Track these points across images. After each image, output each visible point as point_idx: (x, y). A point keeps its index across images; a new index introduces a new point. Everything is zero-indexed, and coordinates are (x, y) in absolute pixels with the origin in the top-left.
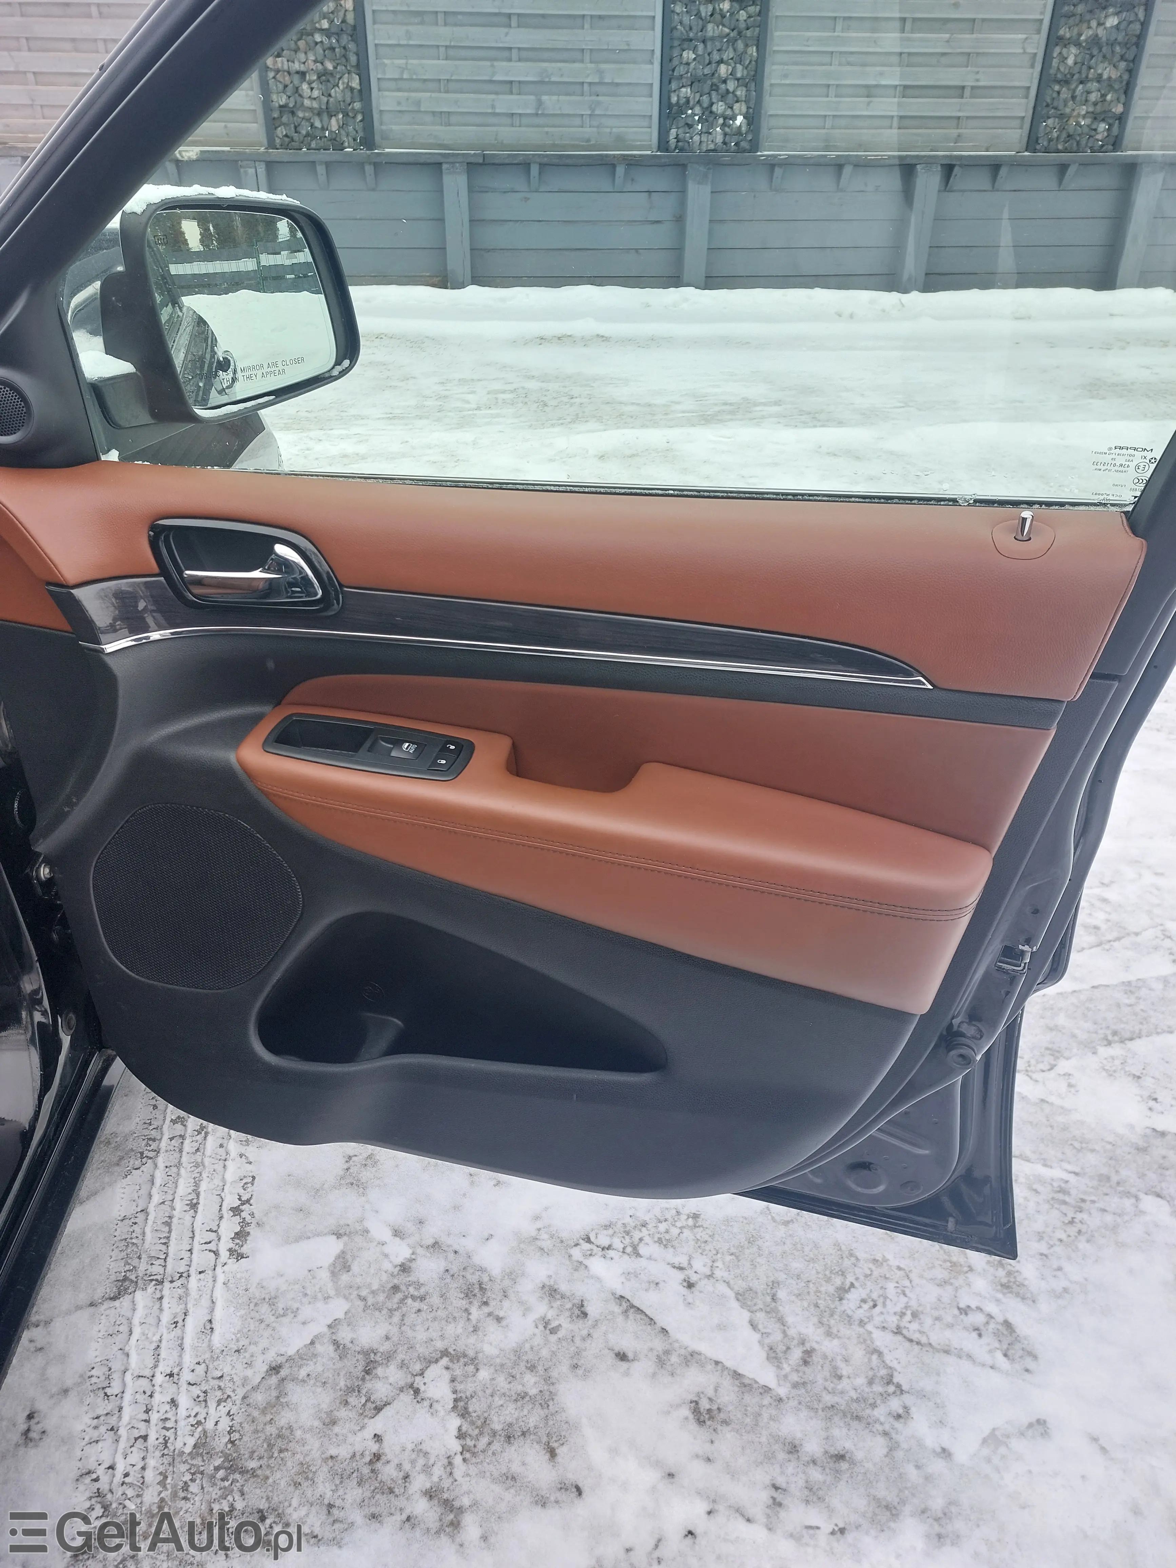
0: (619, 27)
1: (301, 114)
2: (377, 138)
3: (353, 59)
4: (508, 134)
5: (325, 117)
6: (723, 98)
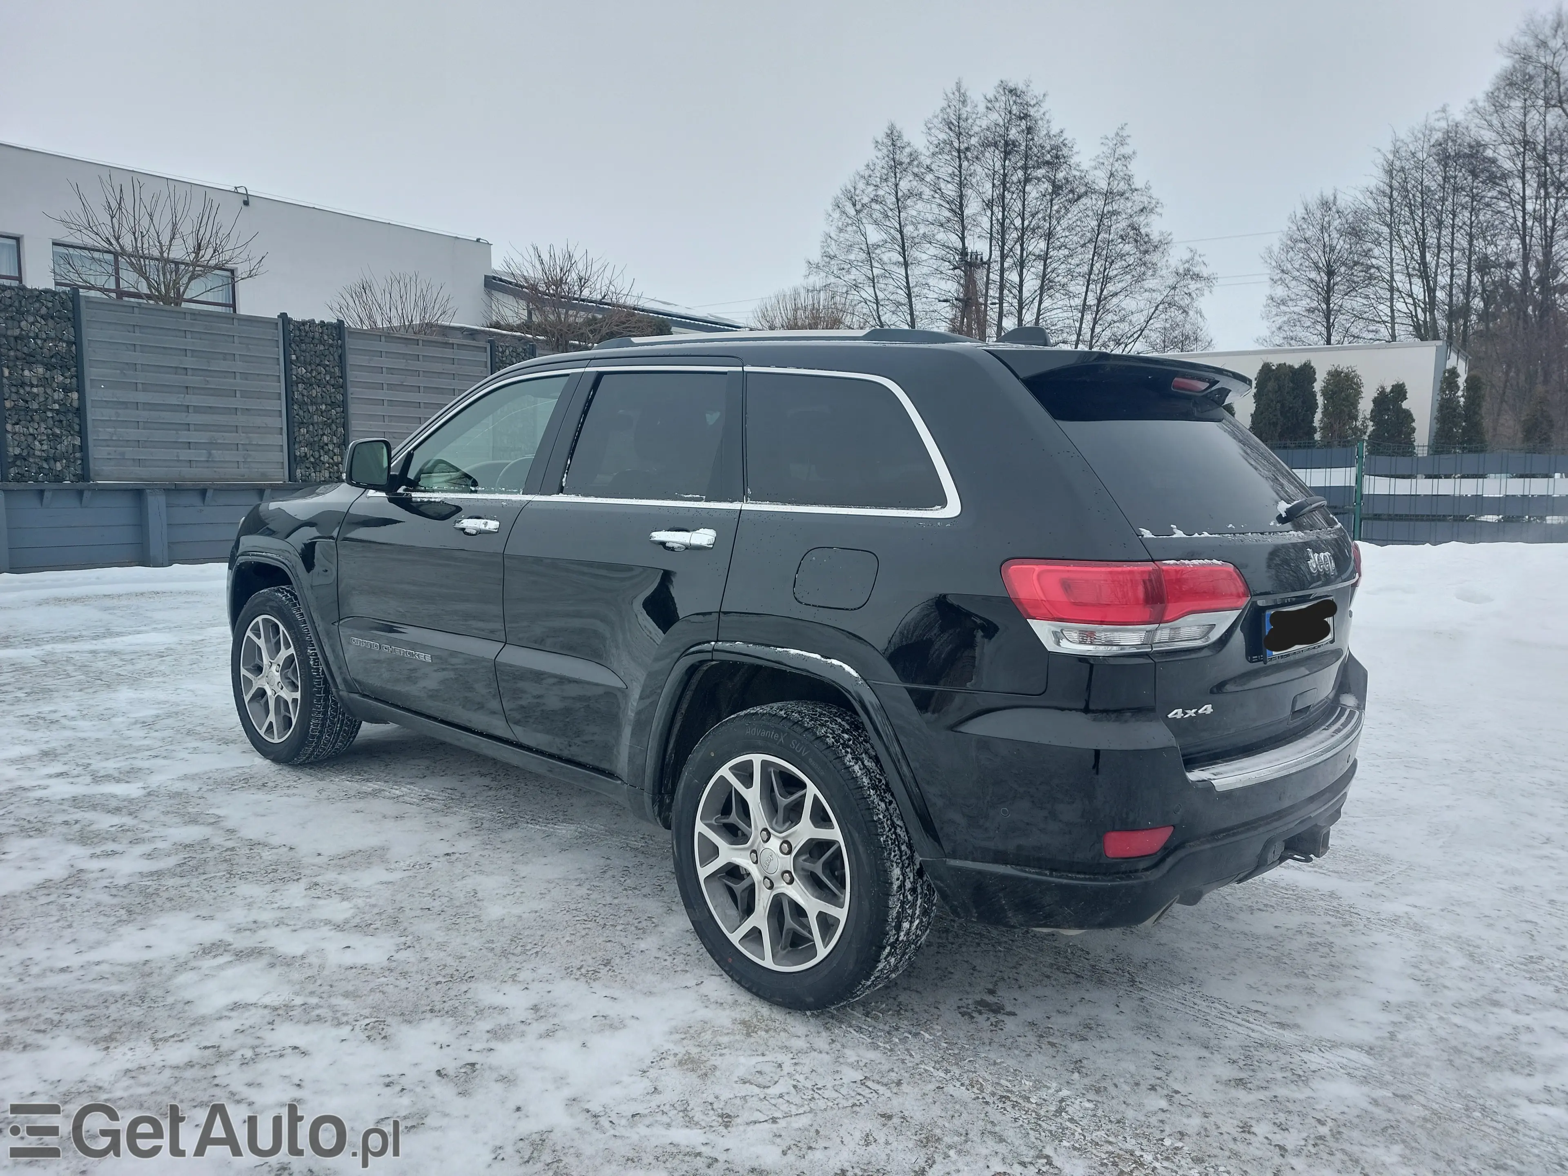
0: (259, 415)
1: (31, 460)
2: (92, 474)
3: (77, 428)
4: (188, 472)
5: (52, 462)
6: (326, 453)
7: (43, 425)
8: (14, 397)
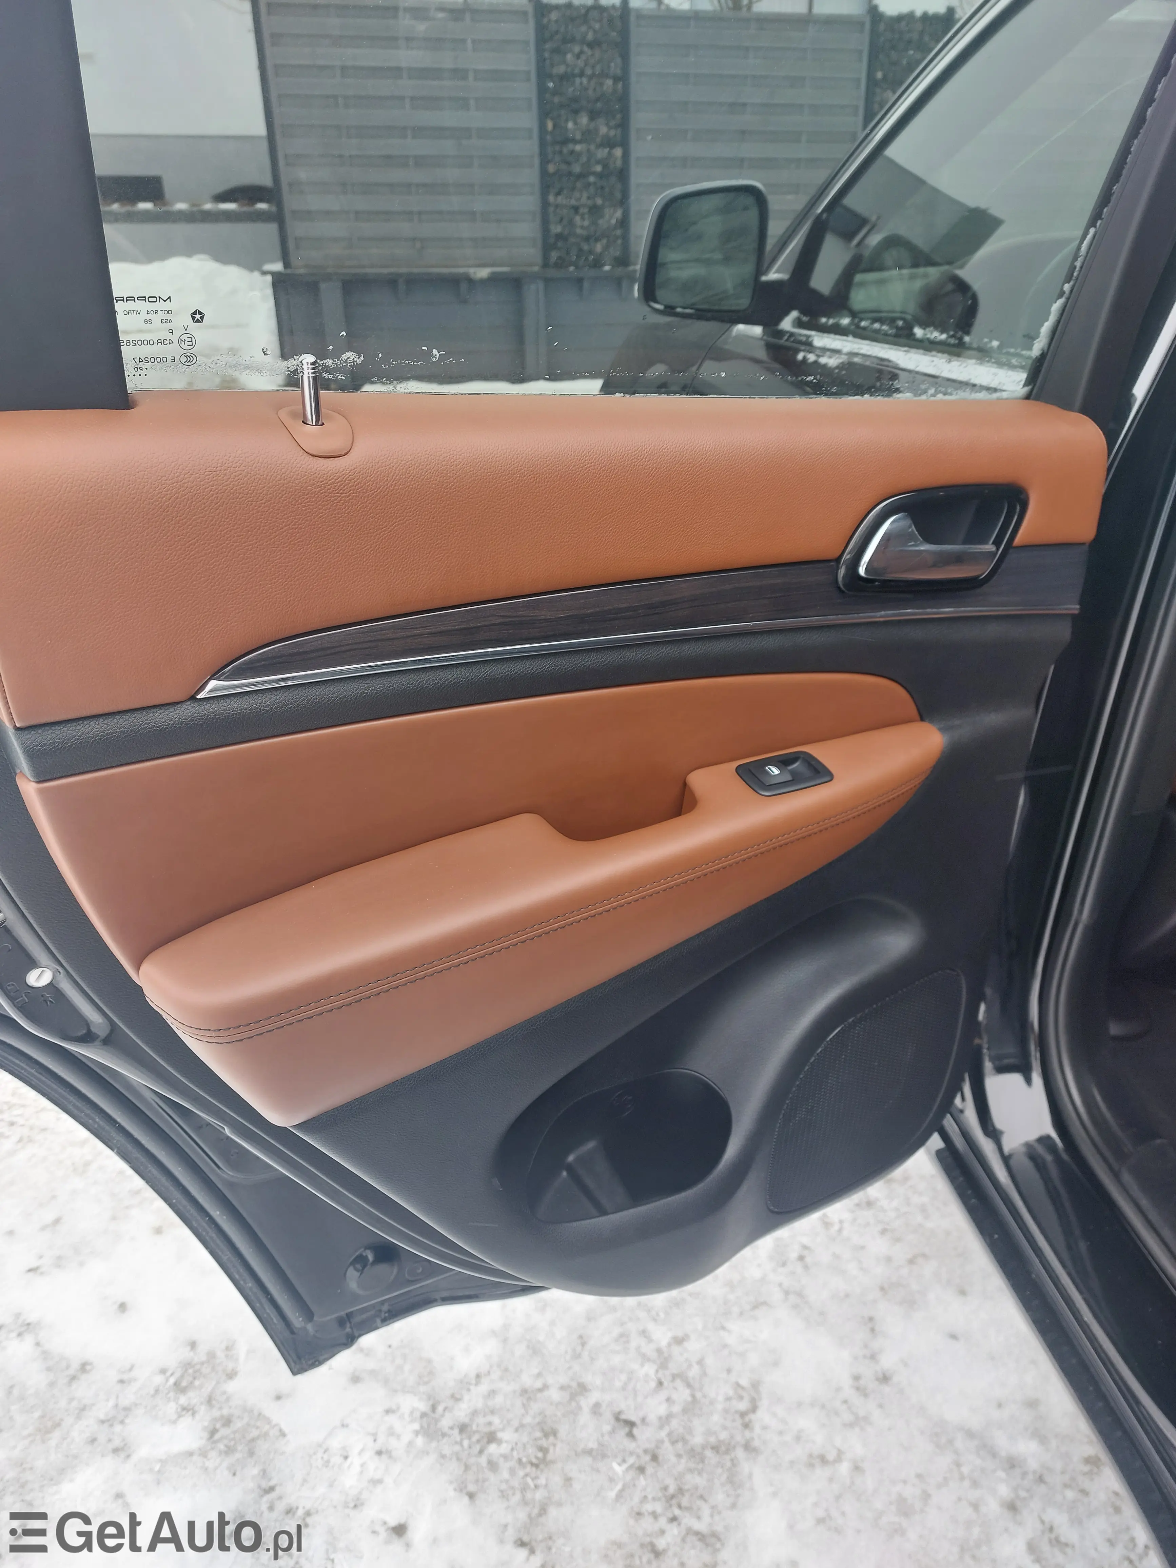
7: (586, 195)
8: (557, 158)
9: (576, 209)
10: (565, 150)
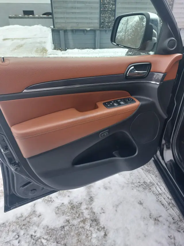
1: (105, 23)
5: (108, 23)
7: (108, 14)
8: (103, 7)
9: (106, 17)
10: (104, 6)
